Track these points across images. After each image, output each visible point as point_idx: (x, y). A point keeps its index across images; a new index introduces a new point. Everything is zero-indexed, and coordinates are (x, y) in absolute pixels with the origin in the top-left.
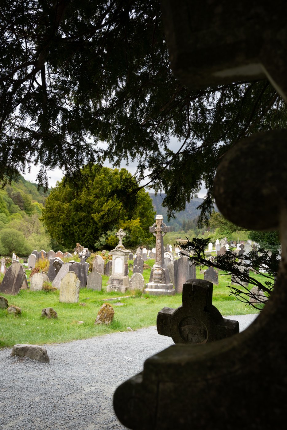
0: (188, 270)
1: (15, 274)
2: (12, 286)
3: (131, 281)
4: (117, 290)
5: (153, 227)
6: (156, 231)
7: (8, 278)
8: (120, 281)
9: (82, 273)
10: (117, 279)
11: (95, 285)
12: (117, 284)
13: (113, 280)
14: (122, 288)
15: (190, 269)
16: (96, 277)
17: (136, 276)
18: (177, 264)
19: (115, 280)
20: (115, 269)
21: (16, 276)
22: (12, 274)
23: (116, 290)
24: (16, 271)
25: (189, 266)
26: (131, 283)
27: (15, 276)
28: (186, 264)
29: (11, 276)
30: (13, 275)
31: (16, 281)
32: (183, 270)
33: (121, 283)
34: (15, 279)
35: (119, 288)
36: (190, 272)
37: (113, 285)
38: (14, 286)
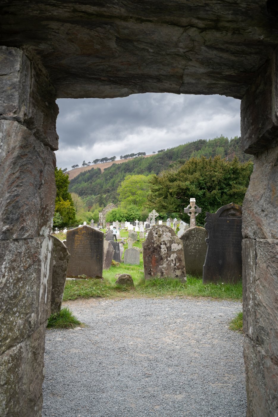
5: (187, 208)
6: (191, 211)
9: (117, 251)
16: (133, 253)
21: (105, 252)
24: (104, 248)
34: (105, 256)
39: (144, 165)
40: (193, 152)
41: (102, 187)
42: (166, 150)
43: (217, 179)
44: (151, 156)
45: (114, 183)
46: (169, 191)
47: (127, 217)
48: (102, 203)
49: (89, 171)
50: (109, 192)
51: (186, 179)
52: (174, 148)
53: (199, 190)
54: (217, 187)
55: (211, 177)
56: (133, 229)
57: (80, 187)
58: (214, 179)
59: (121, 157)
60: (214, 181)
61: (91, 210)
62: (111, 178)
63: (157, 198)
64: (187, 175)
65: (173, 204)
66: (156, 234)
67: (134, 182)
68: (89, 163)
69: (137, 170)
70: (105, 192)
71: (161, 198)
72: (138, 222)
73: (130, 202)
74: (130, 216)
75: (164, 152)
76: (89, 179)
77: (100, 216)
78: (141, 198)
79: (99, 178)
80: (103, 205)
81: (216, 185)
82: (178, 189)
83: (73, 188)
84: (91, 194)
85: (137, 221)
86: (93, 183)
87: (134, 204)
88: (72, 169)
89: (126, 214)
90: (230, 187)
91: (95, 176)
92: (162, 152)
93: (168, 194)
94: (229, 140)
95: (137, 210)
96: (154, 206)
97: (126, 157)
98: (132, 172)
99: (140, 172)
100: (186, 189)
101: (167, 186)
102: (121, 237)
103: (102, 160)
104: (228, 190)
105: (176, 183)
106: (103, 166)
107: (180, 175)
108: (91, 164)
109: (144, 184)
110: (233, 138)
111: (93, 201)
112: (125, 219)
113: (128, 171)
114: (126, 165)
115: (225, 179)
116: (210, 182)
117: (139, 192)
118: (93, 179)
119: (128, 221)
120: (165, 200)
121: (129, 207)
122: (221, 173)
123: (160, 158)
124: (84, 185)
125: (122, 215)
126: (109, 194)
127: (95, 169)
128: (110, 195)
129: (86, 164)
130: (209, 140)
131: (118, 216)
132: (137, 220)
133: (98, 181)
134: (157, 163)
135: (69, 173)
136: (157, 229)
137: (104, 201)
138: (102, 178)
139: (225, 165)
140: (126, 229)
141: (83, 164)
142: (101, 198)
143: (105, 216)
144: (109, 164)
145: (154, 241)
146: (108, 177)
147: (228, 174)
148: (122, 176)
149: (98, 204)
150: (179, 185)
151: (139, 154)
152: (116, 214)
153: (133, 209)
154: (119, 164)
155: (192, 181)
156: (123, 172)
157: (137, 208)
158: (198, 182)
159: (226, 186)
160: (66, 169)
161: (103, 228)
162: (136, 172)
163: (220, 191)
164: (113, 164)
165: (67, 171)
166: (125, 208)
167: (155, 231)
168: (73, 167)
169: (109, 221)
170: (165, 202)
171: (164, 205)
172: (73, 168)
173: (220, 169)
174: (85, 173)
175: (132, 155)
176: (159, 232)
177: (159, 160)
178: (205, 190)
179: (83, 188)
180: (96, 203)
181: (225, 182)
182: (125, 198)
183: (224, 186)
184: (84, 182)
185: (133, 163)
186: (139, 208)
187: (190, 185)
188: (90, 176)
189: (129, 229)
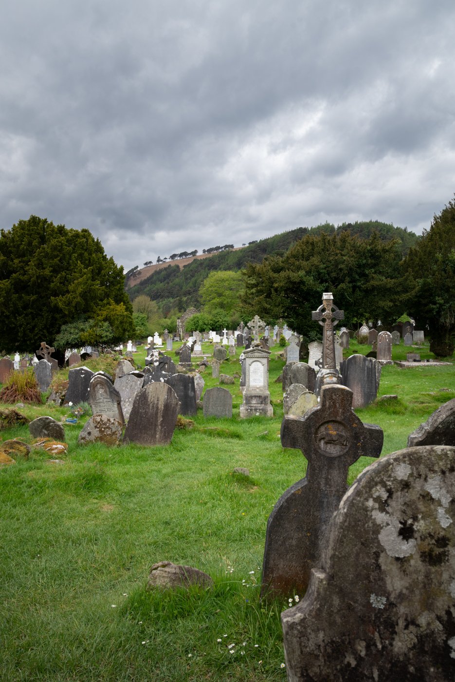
0: (364, 375)
1: (158, 404)
2: (155, 428)
3: (287, 397)
4: (260, 413)
5: (318, 311)
6: (324, 317)
7: (141, 413)
8: (263, 399)
9: (190, 392)
10: (257, 396)
11: (219, 408)
12: (258, 404)
13: (250, 399)
14: (269, 409)
15: (367, 372)
16: (219, 395)
17: (296, 389)
18: (346, 367)
19: (254, 398)
20: (251, 379)
21: (161, 406)
22: (151, 405)
23: (258, 414)
24: (158, 398)
25: (366, 369)
26: (287, 401)
27: (157, 408)
28: (361, 365)
29: (149, 409)
30: (153, 407)
31: (163, 417)
32: (356, 374)
33: (265, 402)
34: (160, 414)
35: (262, 410)
36: (368, 377)
37: (251, 407)
38: (160, 427)
39: (231, 260)
40: (292, 243)
41: (182, 288)
42: (258, 242)
43: (347, 266)
44: (241, 249)
45: (196, 283)
46: (274, 285)
47: (212, 324)
48: (182, 308)
49: (165, 269)
50: (189, 294)
51: (299, 268)
52: (269, 238)
53: (320, 283)
54: (348, 279)
55: (337, 263)
56: (220, 341)
57: (154, 289)
58: (342, 266)
59: (204, 251)
60: (341, 270)
61: (169, 316)
62: (193, 276)
63: (256, 298)
64: (300, 261)
65: (279, 305)
66: (406, 533)
67: (220, 281)
68: (165, 259)
69: (223, 266)
70: (185, 295)
71: (261, 297)
72: (227, 331)
73: (216, 306)
74: (216, 322)
75: (257, 244)
76: (165, 279)
77: (178, 324)
78: (229, 300)
79: (178, 277)
80: (183, 310)
81: (345, 276)
82: (286, 283)
83: (145, 290)
84: (168, 297)
85: (225, 331)
86: (171, 284)
87: (221, 308)
88: (144, 266)
89: (211, 320)
90: (366, 278)
91: (172, 275)
92: (254, 244)
93: (272, 289)
94: (336, 227)
95: (225, 316)
96: (251, 309)
97: (210, 251)
98: (218, 269)
99: (229, 268)
100: (299, 283)
101: (270, 278)
102: (204, 353)
103: (181, 255)
104: (362, 282)
105: (283, 274)
106: (182, 263)
107: (289, 261)
108: (168, 260)
109: (232, 282)
110: (341, 224)
111: (171, 305)
112: (210, 326)
113: (213, 268)
114: (210, 260)
115: (359, 266)
116: (335, 271)
117: (227, 293)
118: (170, 278)
119: (213, 330)
120: (267, 299)
121: (214, 312)
122: (352, 257)
123: (251, 251)
124: (160, 286)
125: (206, 322)
126: (190, 296)
127: (173, 267)
128: (192, 297)
129: (162, 261)
130: (312, 228)
131: (201, 323)
132: (225, 329)
133: (177, 280)
134: (248, 257)
135: (141, 271)
136: (406, 485)
137: (184, 305)
138: (181, 277)
139: (358, 244)
140: (211, 341)
141: (158, 261)
142: (180, 302)
143: (184, 324)
144: (189, 260)
145: (391, 605)
146: (189, 276)
147: (363, 258)
148: (206, 274)
149: (176, 309)
150: (288, 276)
151: (226, 247)
152: (198, 321)
153: (219, 314)
154: (201, 260)
155: (308, 269)
156: (206, 269)
157: (224, 313)
158: (318, 271)
159: (360, 277)
160: (137, 267)
161: (180, 340)
162: (222, 269)
163: (351, 285)
164: (195, 260)
165: (139, 269)
166: (210, 313)
167: (396, 505)
168: (146, 264)
169: (189, 329)
170: (267, 303)
171: (266, 308)
172: (146, 266)
173: (351, 251)
174: (161, 271)
175: (218, 248)
176: (430, 515)
177: (250, 253)
178: (327, 284)
179: (158, 290)
180: (175, 308)
181: (359, 271)
182: (209, 301)
183: (357, 277)
184: (160, 282)
185: (219, 258)
186: (228, 312)
187: (306, 276)
188: (166, 274)
189: (214, 341)
